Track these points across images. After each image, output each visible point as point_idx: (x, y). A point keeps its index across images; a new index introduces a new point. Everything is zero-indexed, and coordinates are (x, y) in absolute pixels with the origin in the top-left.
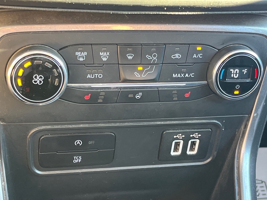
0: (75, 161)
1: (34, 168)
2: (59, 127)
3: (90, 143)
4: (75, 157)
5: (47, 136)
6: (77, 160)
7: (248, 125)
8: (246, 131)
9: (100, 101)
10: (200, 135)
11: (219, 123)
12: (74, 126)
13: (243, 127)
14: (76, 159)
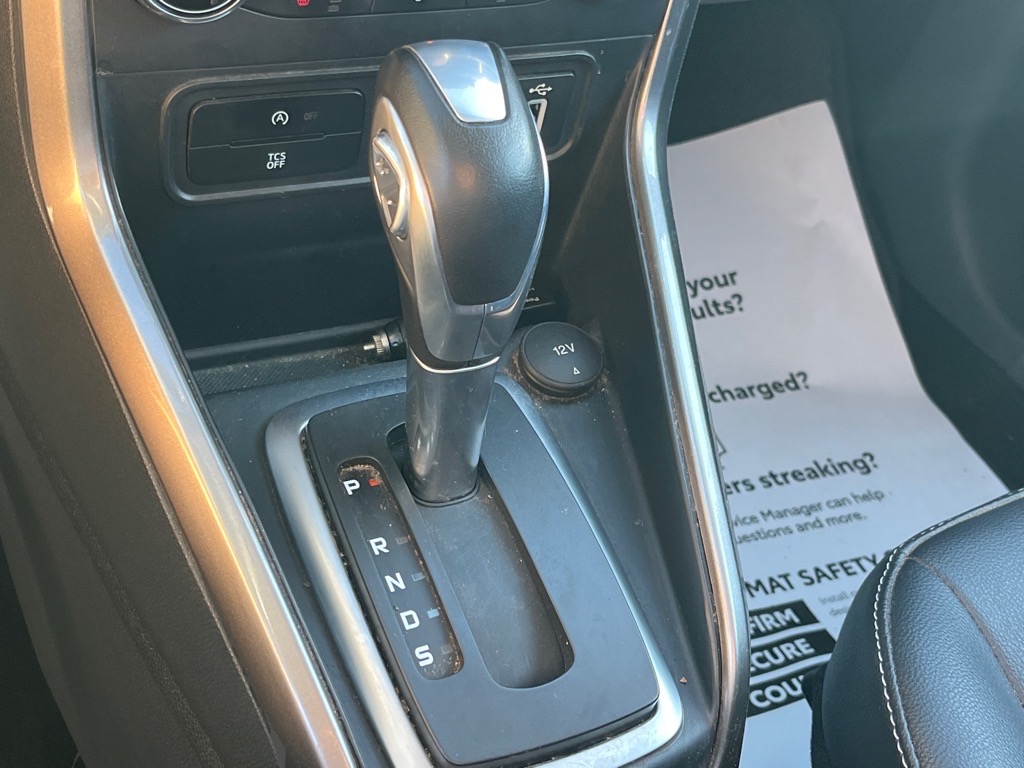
0: (270, 165)
1: (176, 187)
2: (237, 78)
3: (308, 116)
4: (271, 155)
5: (209, 103)
6: (276, 161)
7: (652, 58)
8: (648, 72)
9: (333, 9)
10: (549, 89)
11: (592, 57)
12: (271, 75)
13: (640, 65)
14: (273, 160)
